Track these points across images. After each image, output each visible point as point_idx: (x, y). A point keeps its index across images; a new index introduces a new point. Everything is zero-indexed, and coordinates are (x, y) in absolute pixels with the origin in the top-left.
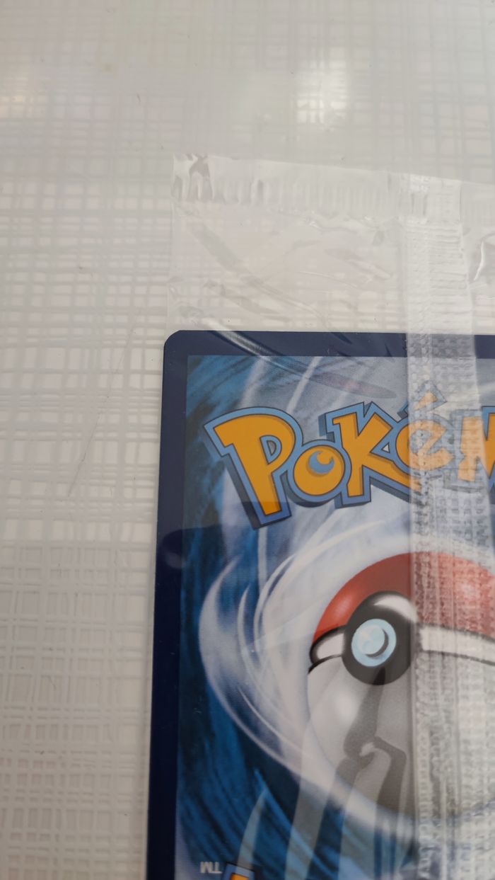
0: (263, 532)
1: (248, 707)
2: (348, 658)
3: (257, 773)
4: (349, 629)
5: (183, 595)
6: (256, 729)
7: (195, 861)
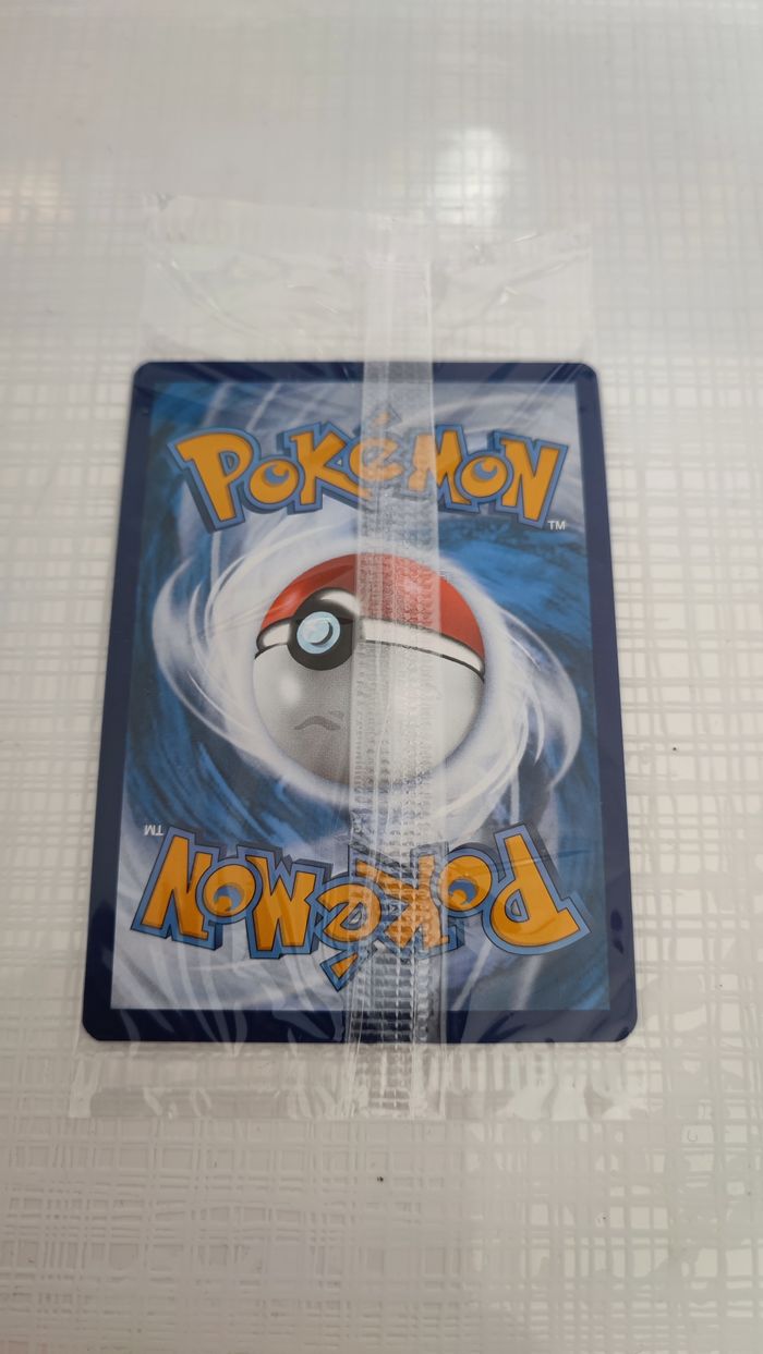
0: (217, 535)
1: (195, 688)
2: (293, 646)
3: (202, 747)
4: (296, 620)
5: (139, 589)
6: (202, 709)
7: (140, 824)
